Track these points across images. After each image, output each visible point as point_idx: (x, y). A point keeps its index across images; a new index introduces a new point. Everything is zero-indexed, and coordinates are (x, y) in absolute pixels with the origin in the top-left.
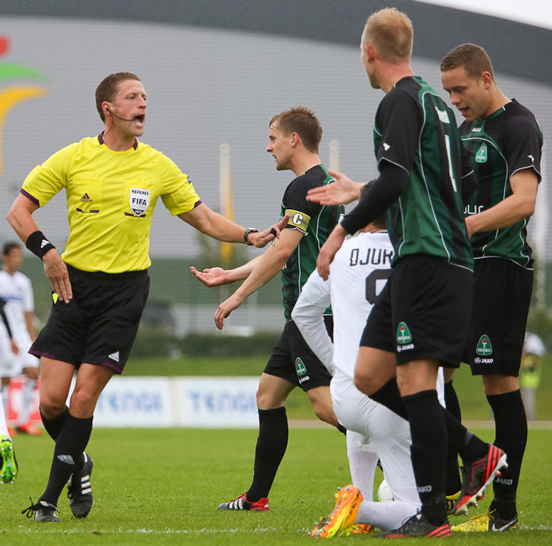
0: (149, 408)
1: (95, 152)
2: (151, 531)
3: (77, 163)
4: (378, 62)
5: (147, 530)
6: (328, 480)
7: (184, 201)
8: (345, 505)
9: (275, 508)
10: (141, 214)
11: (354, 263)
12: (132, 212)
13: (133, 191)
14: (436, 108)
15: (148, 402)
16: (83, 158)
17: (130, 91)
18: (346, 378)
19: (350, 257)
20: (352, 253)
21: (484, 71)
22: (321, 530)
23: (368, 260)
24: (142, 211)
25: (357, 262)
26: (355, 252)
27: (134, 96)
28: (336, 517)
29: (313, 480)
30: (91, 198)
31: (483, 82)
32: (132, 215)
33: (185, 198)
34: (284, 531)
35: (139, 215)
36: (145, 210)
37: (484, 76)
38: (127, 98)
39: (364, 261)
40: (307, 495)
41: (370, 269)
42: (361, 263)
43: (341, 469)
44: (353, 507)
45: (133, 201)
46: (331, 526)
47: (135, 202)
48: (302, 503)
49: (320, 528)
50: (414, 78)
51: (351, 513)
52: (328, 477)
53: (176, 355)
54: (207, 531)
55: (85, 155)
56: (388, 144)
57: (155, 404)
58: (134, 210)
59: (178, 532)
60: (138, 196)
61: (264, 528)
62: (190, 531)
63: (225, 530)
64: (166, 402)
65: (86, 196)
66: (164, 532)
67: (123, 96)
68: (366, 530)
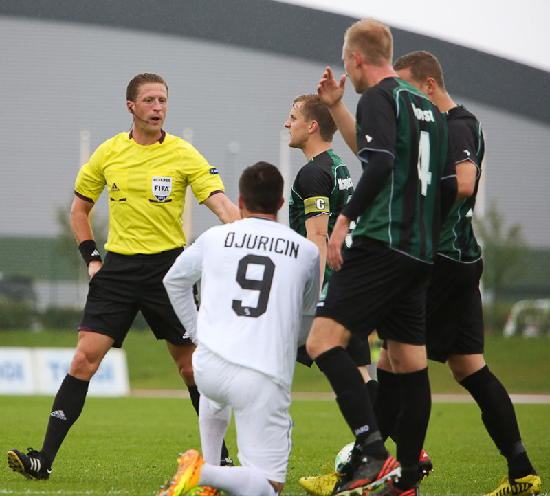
0: (11, 376)
1: (125, 146)
2: (11, 492)
3: (108, 157)
4: (365, 67)
5: (8, 491)
6: (178, 447)
7: (202, 190)
8: (187, 467)
9: (128, 472)
10: (165, 199)
11: (229, 244)
12: (156, 199)
13: (155, 180)
14: (413, 105)
15: (10, 371)
16: (113, 153)
17: (147, 95)
18: (207, 351)
19: (225, 239)
20: (228, 235)
21: (430, 76)
22: (168, 491)
23: (243, 244)
24: (166, 197)
25: (232, 243)
26: (231, 236)
27: (151, 99)
28: (180, 478)
29: (164, 447)
30: (118, 188)
31: (427, 87)
32: (156, 201)
33: (202, 187)
34: (136, 494)
35: (163, 201)
36: (168, 195)
37: (429, 82)
38: (144, 100)
39: (240, 244)
40: (158, 460)
41: (244, 252)
42: (236, 246)
43: (190, 436)
44: (196, 468)
45: (156, 189)
46: (175, 485)
47: (157, 190)
48: (153, 467)
49: (166, 490)
50: (396, 79)
51: (194, 473)
52: (178, 443)
53: (37, 328)
54: (64, 493)
55: (116, 150)
56: (370, 136)
57: (18, 373)
58: (157, 197)
59: (37, 493)
60: (160, 184)
61: (118, 490)
62: (48, 492)
63: (80, 492)
64: (28, 371)
65: (115, 186)
66: (24, 493)
67: (142, 98)
68: (212, 491)
